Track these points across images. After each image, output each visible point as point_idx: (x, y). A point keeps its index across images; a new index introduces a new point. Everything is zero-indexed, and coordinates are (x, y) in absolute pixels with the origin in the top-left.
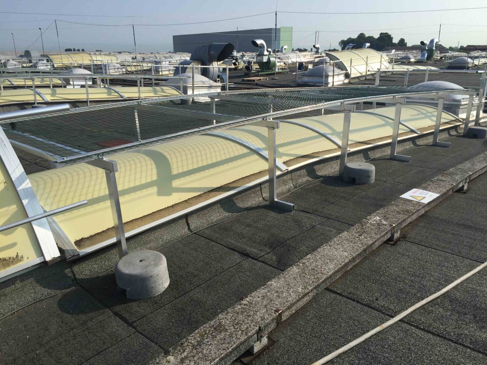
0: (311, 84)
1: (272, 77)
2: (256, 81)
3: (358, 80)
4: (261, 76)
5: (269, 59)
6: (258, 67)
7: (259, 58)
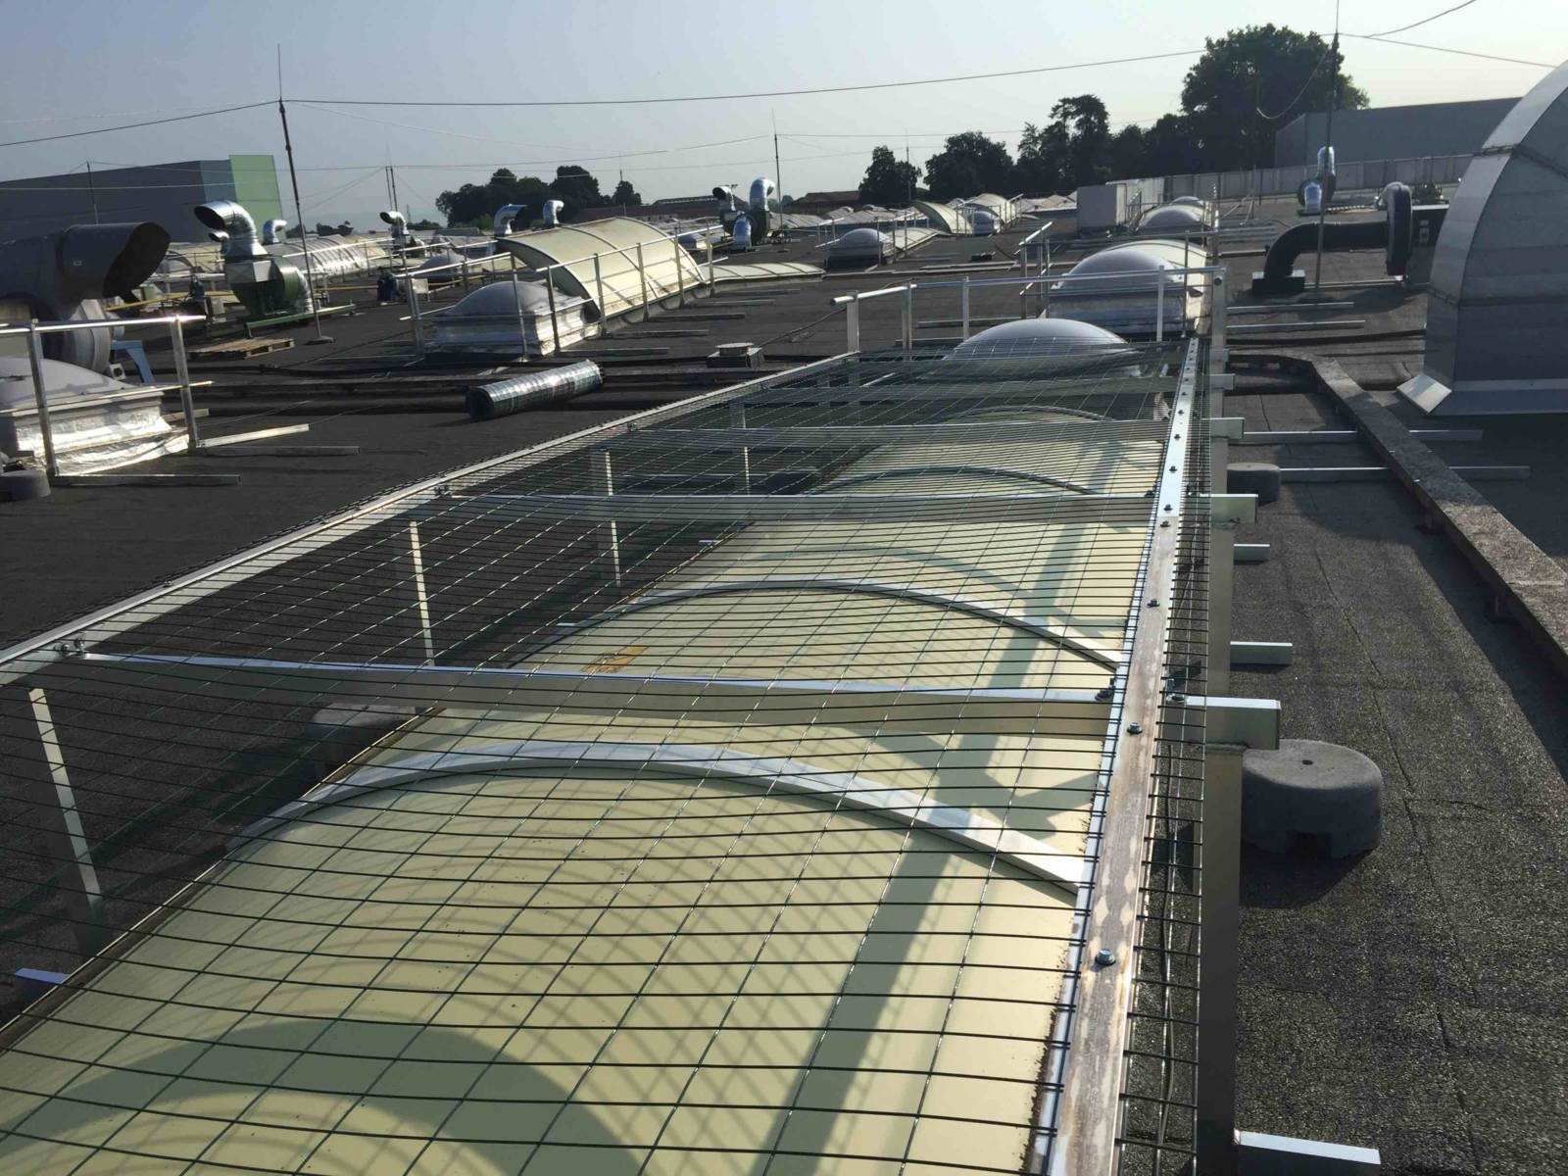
0: (476, 351)
1: (306, 333)
2: (249, 355)
3: (623, 324)
4: (259, 332)
5: (274, 271)
6: (234, 299)
7: (238, 269)
